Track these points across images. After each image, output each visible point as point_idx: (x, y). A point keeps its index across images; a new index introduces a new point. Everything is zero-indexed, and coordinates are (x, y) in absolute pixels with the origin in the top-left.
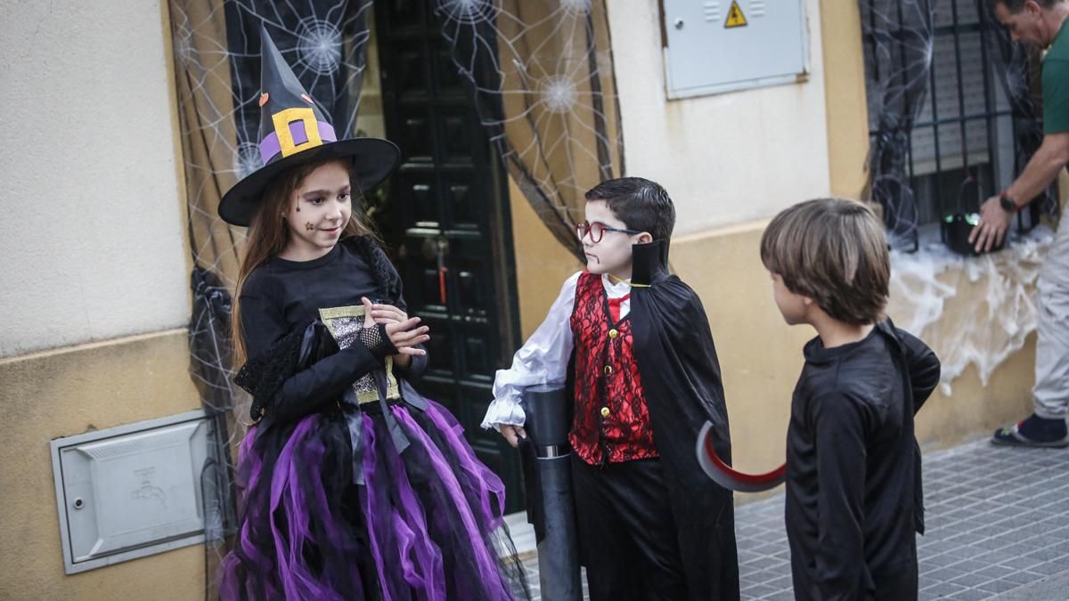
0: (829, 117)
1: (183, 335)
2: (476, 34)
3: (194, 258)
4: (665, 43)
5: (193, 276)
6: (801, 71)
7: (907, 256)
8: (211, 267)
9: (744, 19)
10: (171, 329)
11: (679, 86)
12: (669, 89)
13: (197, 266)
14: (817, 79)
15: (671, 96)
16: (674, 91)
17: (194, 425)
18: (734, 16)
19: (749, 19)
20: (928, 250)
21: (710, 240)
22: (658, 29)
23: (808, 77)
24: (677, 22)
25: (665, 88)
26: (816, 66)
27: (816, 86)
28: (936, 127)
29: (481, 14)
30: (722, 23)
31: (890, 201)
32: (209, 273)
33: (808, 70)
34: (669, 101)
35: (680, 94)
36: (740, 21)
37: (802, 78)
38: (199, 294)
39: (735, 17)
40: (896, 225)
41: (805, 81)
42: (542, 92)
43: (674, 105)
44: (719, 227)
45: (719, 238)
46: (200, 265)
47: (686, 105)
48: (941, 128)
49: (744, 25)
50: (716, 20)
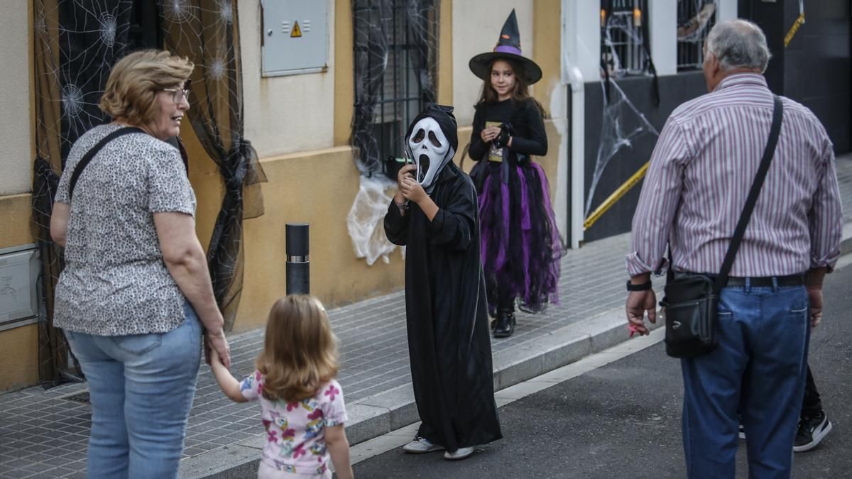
0: (335, 94)
1: (29, 197)
2: (181, 29)
3: (37, 151)
4: (262, 44)
5: (36, 161)
6: (324, 65)
7: (367, 179)
8: (46, 158)
9: (300, 32)
10: (21, 193)
11: (268, 70)
12: (263, 71)
13: (38, 156)
14: (331, 71)
15: (264, 75)
16: (266, 72)
17: (32, 252)
18: (296, 30)
19: (303, 34)
20: (376, 177)
21: (279, 161)
22: (260, 35)
23: (327, 70)
24: (269, 31)
25: (261, 70)
26: (331, 63)
27: (330, 75)
28: (382, 104)
29: (185, 18)
30: (290, 34)
31: (365, 146)
32: (45, 161)
33: (328, 65)
34: (262, 77)
35: (269, 74)
36: (298, 34)
37: (325, 70)
38: (39, 173)
39: (296, 32)
40: (368, 160)
41: (326, 72)
42: (208, 67)
43: (264, 81)
44: (282, 154)
45: (283, 160)
46: (40, 156)
47: (270, 80)
48: (386, 105)
49: (300, 36)
50: (287, 32)
